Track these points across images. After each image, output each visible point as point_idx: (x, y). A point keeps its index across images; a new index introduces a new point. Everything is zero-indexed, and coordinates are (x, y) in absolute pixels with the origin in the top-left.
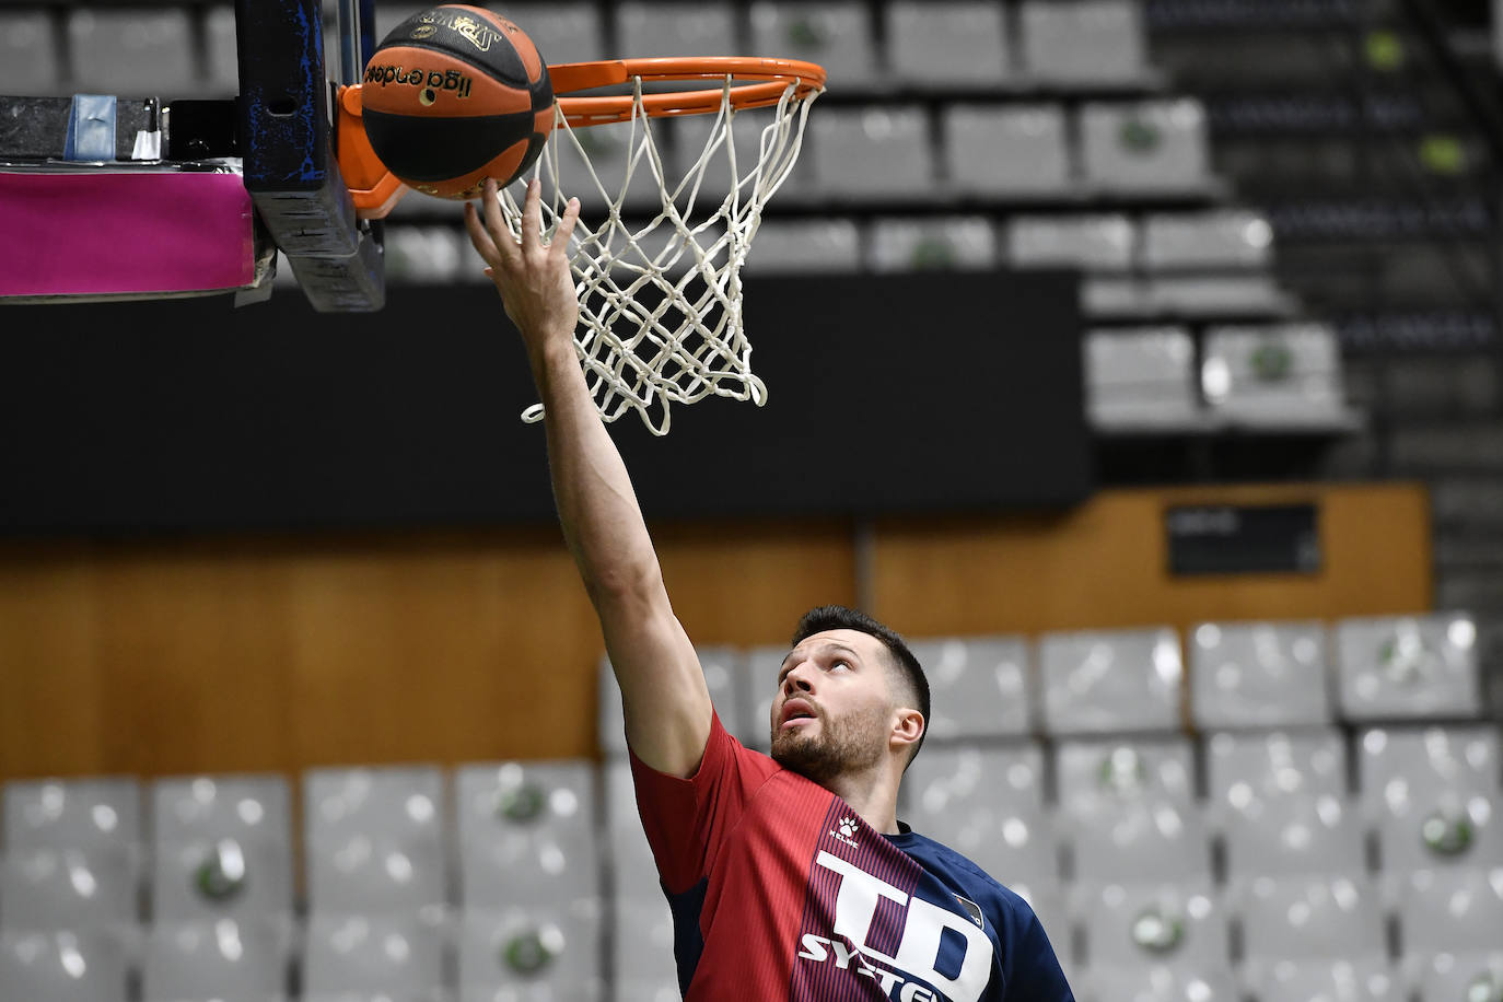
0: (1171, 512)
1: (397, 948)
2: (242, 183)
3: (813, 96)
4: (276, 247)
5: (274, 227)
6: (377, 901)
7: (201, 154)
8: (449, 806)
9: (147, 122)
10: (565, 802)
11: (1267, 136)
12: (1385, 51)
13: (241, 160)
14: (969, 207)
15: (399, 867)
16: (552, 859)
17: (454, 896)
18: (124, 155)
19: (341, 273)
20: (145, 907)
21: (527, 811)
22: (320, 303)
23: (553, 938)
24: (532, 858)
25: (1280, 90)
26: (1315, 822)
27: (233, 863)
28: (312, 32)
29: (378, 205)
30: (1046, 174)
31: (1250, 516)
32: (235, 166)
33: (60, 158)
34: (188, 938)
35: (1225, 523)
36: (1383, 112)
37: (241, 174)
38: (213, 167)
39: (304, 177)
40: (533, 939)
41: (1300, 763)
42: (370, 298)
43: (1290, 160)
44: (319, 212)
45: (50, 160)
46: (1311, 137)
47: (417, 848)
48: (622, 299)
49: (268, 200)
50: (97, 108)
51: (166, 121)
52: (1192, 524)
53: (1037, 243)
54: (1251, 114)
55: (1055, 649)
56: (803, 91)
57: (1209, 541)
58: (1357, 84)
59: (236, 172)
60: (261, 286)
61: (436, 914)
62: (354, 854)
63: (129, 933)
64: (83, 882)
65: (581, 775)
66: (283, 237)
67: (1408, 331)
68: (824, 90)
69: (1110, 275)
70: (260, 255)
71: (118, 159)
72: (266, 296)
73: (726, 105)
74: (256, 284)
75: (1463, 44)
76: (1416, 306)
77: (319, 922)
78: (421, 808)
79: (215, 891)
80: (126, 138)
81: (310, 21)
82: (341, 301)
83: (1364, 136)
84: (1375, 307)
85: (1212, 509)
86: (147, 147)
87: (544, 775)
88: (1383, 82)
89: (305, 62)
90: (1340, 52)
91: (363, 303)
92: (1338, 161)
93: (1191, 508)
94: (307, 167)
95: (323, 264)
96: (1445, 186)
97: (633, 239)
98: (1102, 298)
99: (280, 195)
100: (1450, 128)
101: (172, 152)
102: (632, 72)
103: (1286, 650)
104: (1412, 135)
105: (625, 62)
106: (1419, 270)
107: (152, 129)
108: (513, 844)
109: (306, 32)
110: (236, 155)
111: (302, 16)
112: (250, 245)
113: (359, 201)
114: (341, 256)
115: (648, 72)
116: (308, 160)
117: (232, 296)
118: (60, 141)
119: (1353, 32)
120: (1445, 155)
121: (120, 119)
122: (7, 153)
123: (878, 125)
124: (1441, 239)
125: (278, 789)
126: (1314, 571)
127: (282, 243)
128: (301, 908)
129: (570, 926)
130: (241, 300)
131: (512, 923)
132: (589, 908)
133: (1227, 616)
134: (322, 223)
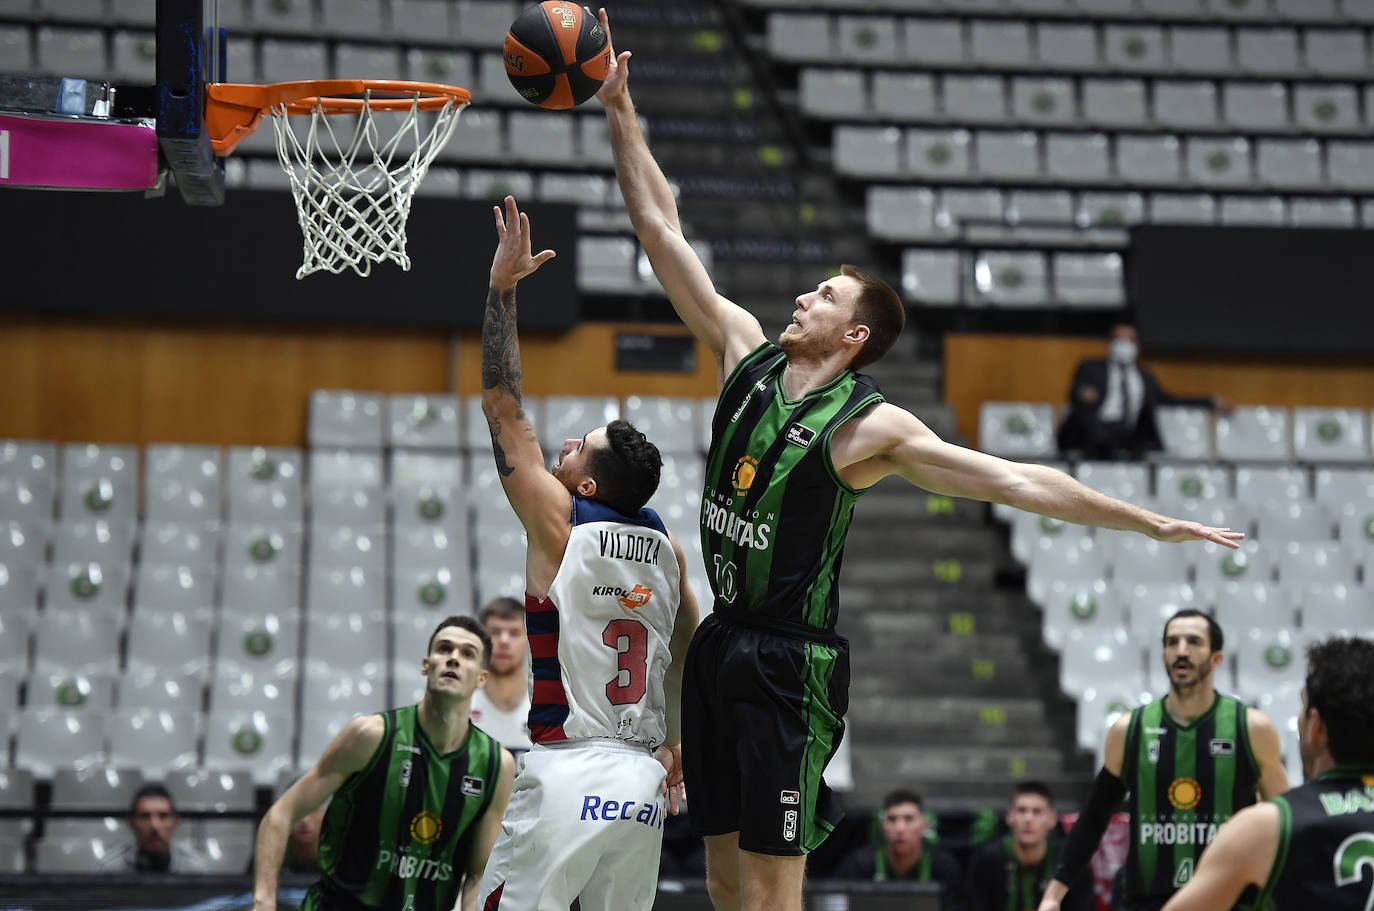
0: (618, 336)
1: (193, 542)
2: (154, 134)
3: (463, 106)
4: (169, 168)
5: (169, 157)
6: (184, 516)
7: (131, 115)
8: (224, 468)
9: (102, 96)
10: (287, 470)
11: (678, 139)
12: (743, 99)
13: (155, 120)
14: (519, 167)
15: (196, 499)
16: (279, 500)
17: (224, 515)
18: (89, 114)
19: (203, 184)
20: (57, 512)
21: (267, 473)
22: (189, 199)
23: (277, 542)
24: (268, 498)
25: (687, 116)
26: (684, 505)
27: (106, 491)
28: (197, 53)
29: (225, 149)
30: (562, 153)
31: (659, 340)
32: (150, 124)
33: (53, 112)
34: (80, 530)
35: (646, 344)
36: (741, 131)
37: (153, 128)
38: (137, 123)
39: (188, 131)
40: (267, 542)
41: (679, 473)
42: (217, 199)
43: (690, 153)
44: (195, 150)
45: (49, 113)
46: (702, 141)
47: (207, 489)
48: (348, 207)
49: (167, 143)
50: (75, 87)
51: (112, 96)
52: (628, 343)
53: (555, 188)
54: (673, 127)
55: (553, 405)
56: (457, 104)
57: (637, 353)
58: (728, 115)
59: (150, 126)
60: (159, 189)
61: (214, 525)
62: (173, 490)
63: (47, 526)
64: (24, 496)
65: (297, 456)
66: (174, 163)
67: (748, 248)
68: (469, 103)
69: (593, 208)
70: (160, 172)
71: (86, 115)
72: (162, 194)
73: (414, 108)
74: (157, 187)
75: (785, 97)
76: (754, 236)
77: (151, 526)
78: (209, 468)
79: (95, 505)
80: (90, 104)
81: (197, 48)
82: (201, 199)
83: (731, 143)
84: (732, 236)
85: (641, 335)
86: (102, 109)
87: (277, 455)
88: (743, 116)
89: (192, 70)
90: (720, 98)
91: (212, 201)
92: (716, 155)
93: (629, 335)
94: (191, 126)
95: (194, 179)
96: (771, 172)
97: (354, 176)
98: (588, 220)
99: (177, 140)
100: (777, 142)
101: (115, 113)
102: (367, 86)
103: (674, 412)
104: (755, 144)
105: (364, 81)
106: (755, 216)
107: (105, 100)
108: (258, 491)
109: (194, 54)
110: (150, 116)
111: (192, 45)
112: (155, 166)
113: (216, 147)
114: (202, 175)
115: (374, 87)
116: (192, 123)
117: (143, 193)
118: (55, 103)
119: (728, 87)
120: (772, 156)
121: (87, 93)
122: (25, 107)
123: (476, 120)
124: (767, 200)
125: (133, 454)
126: (689, 372)
127: (173, 167)
128: (142, 517)
129: (287, 536)
130: (148, 195)
131: (256, 533)
132: (297, 527)
133: (646, 393)
134: (195, 157)
